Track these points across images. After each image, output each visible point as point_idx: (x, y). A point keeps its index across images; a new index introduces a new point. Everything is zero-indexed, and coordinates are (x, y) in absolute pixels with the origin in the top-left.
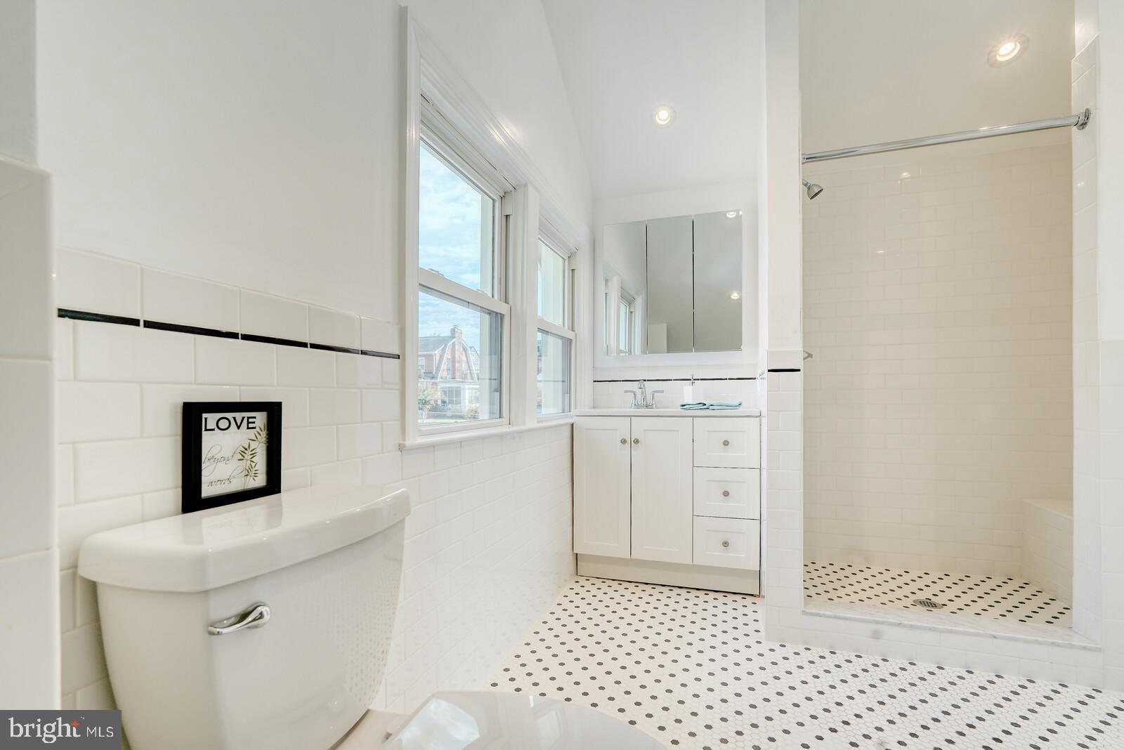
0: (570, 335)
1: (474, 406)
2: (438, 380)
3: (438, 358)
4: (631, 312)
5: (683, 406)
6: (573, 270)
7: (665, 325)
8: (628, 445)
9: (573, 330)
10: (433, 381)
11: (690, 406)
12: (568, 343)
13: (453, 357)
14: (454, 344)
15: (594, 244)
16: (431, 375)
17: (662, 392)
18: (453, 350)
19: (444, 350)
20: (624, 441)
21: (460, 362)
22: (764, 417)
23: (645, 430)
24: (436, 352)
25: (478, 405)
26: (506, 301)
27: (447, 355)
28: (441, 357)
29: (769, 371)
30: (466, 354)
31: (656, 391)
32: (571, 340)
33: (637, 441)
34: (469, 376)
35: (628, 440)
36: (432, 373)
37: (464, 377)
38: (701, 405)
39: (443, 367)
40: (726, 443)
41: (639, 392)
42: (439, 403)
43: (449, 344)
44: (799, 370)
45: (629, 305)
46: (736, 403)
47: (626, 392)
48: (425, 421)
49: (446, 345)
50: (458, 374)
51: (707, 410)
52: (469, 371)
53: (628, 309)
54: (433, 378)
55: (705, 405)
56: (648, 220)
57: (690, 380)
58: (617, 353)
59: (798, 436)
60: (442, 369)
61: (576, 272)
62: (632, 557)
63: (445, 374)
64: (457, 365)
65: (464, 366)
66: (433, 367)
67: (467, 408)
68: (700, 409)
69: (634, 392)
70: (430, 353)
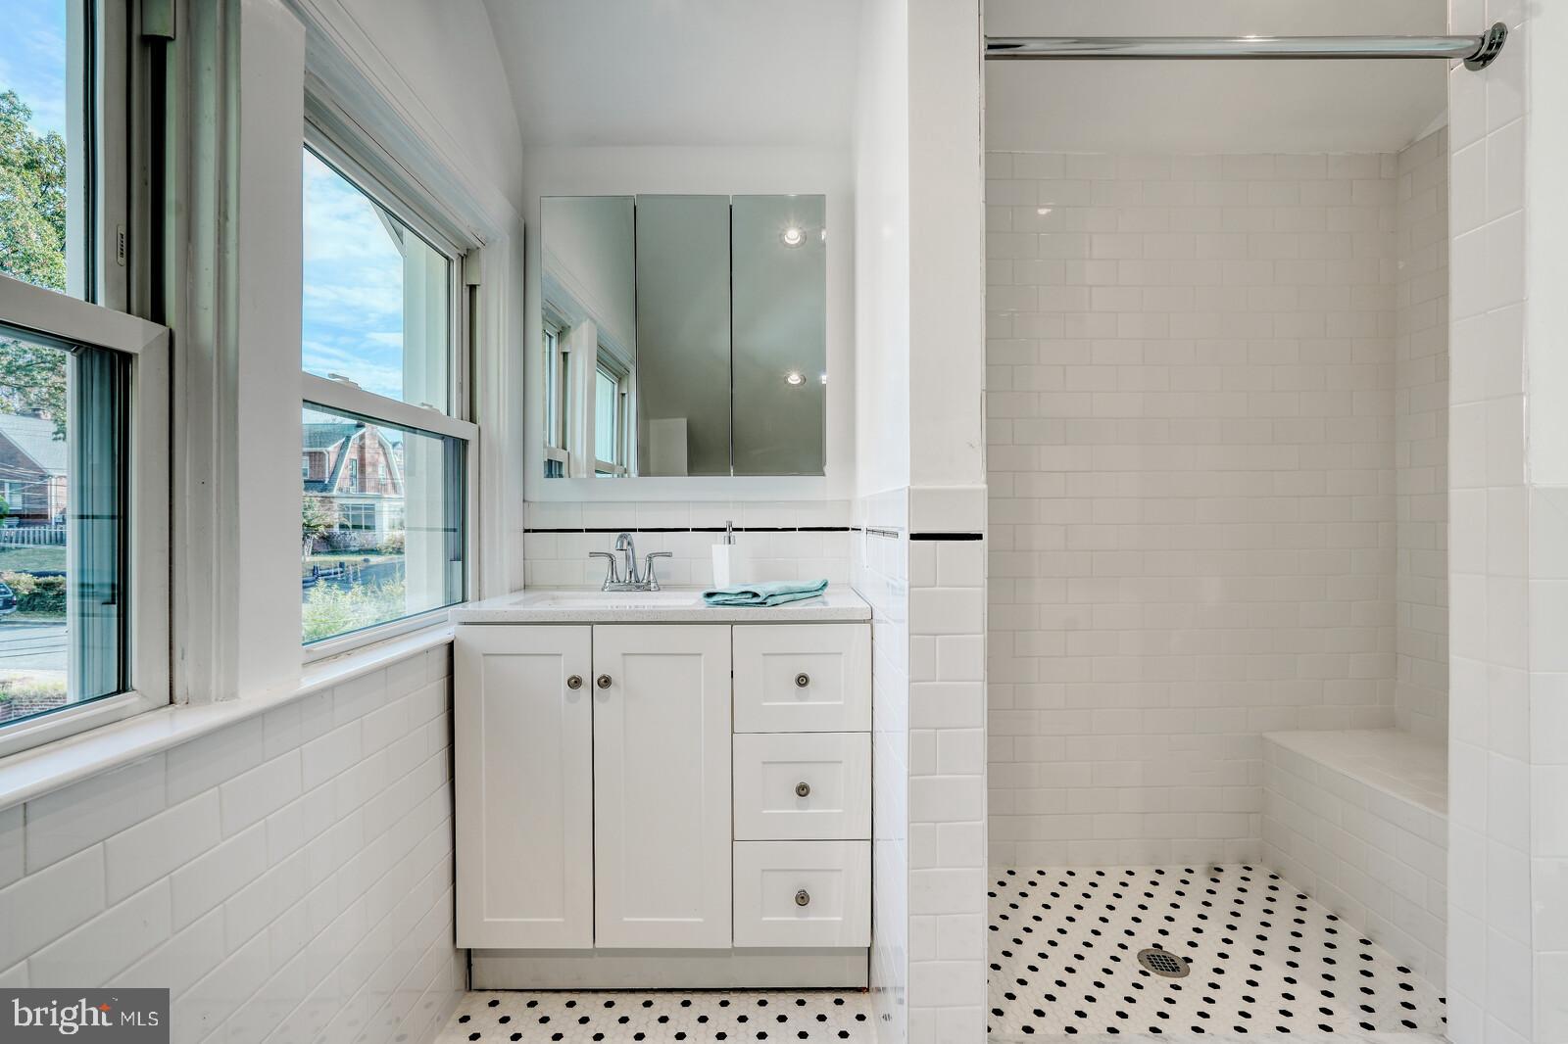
0: (464, 430)
1: (398, 533)
2: (335, 493)
3: (333, 458)
4: (623, 395)
5: (710, 595)
6: (473, 288)
7: (683, 422)
8: (584, 692)
9: (472, 419)
10: (324, 494)
11: (727, 598)
12: (458, 448)
13: (362, 459)
14: (362, 437)
15: (525, 241)
16: (321, 486)
17: (669, 555)
18: (362, 448)
19: (344, 446)
20: (575, 683)
21: (374, 465)
22: (880, 621)
23: (624, 654)
24: (331, 448)
25: (404, 532)
27: (351, 454)
28: (341, 456)
29: (914, 537)
30: (385, 454)
31: (657, 555)
32: (465, 442)
33: (606, 682)
34: (390, 487)
35: (586, 679)
36: (323, 482)
37: (380, 487)
38: (750, 596)
39: (343, 472)
40: (802, 681)
41: (620, 557)
42: (336, 530)
43: (353, 437)
44: (979, 537)
45: (620, 381)
46: (818, 584)
47: (592, 554)
48: (308, 559)
49: (348, 438)
50: (370, 484)
51: (762, 609)
52: (390, 481)
53: (616, 387)
54: (325, 489)
55: (755, 595)
56: (637, 195)
57: (724, 530)
58: (588, 473)
59: (976, 691)
60: (340, 474)
61: (479, 293)
62: (597, 945)
63: (346, 484)
64: (369, 469)
65: (382, 472)
66: (324, 472)
67: (386, 538)
68: (747, 604)
69: (610, 556)
70: (318, 449)
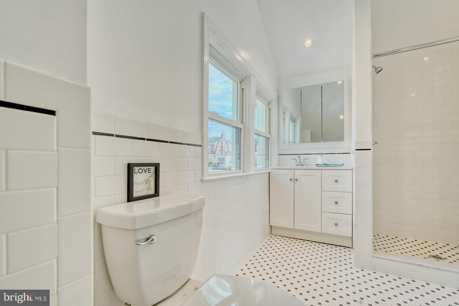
0: (269, 136)
1: (230, 165)
2: (216, 154)
4: (295, 126)
5: (317, 165)
7: (310, 131)
8: (293, 181)
9: (270, 134)
11: (320, 165)
13: (222, 145)
14: (222, 140)
15: (279, 98)
17: (308, 159)
18: (222, 143)
19: (218, 143)
20: (291, 180)
21: (225, 147)
22: (354, 170)
23: (300, 175)
24: (215, 144)
26: (242, 123)
27: (220, 145)
28: (217, 145)
29: (356, 150)
30: (227, 144)
31: (305, 159)
32: (269, 138)
33: (297, 180)
34: (228, 153)
35: (293, 179)
36: (214, 152)
37: (226, 153)
39: (218, 149)
40: (336, 181)
41: (298, 159)
42: (216, 163)
44: (370, 149)
46: (341, 164)
47: (292, 159)
48: (211, 171)
49: (219, 141)
50: (224, 152)
51: (328, 167)
52: (228, 151)
53: (293, 124)
54: (214, 154)
55: (327, 164)
56: (302, 87)
57: (320, 154)
58: (289, 143)
59: (370, 178)
60: (217, 150)
61: (271, 110)
62: (295, 228)
63: (219, 152)
64: (223, 149)
65: (226, 149)
66: (214, 149)
67: (227, 166)
68: (325, 166)
69: (296, 159)
70: (213, 144)
